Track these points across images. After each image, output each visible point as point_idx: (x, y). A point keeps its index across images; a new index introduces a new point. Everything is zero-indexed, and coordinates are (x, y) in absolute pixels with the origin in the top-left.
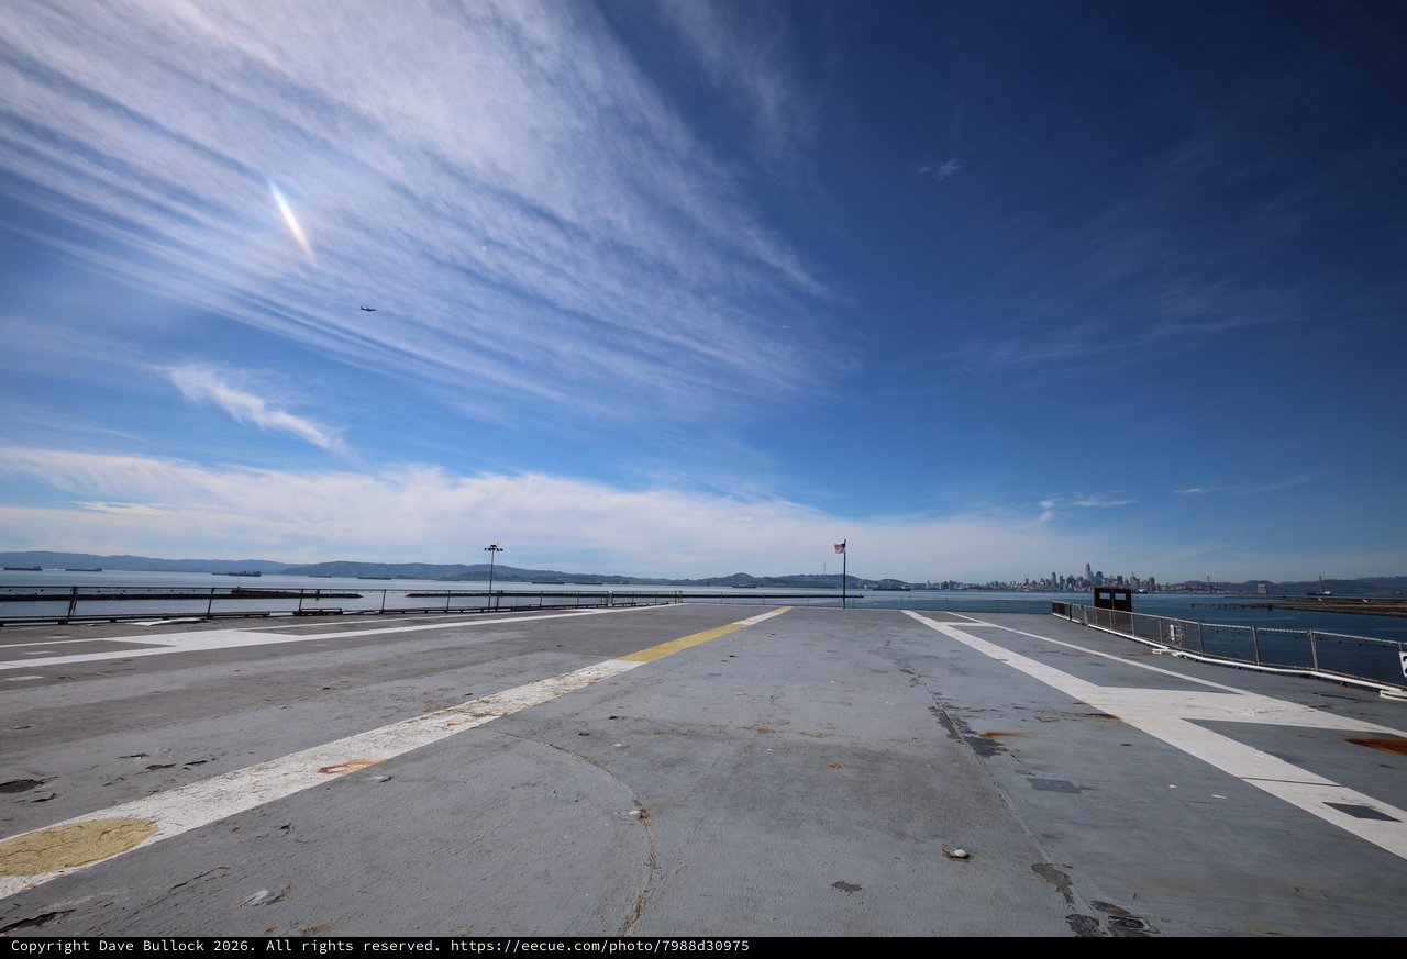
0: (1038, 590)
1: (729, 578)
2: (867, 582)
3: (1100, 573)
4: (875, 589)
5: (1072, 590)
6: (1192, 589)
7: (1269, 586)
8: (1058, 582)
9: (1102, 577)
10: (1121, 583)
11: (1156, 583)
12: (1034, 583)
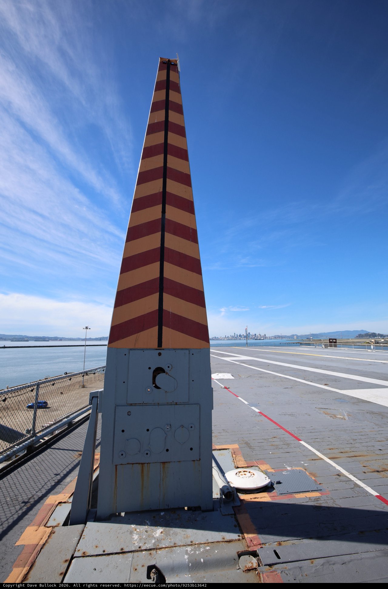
3: (249, 333)
5: (240, 339)
6: (277, 338)
7: (297, 336)
8: (236, 336)
9: (250, 334)
10: (256, 336)
11: (266, 336)
12: (228, 337)
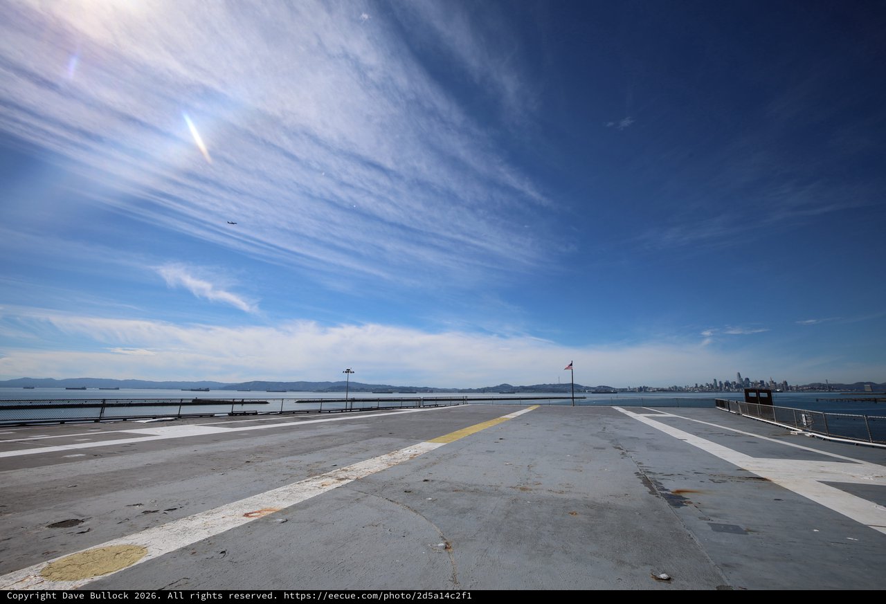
0: (705, 391)
1: (497, 387)
2: (587, 388)
3: (747, 379)
4: (593, 393)
5: (728, 391)
6: (815, 389)
7: (873, 386)
8: (718, 385)
9: (749, 382)
10: (763, 385)
11: (789, 385)
12: (702, 386)
